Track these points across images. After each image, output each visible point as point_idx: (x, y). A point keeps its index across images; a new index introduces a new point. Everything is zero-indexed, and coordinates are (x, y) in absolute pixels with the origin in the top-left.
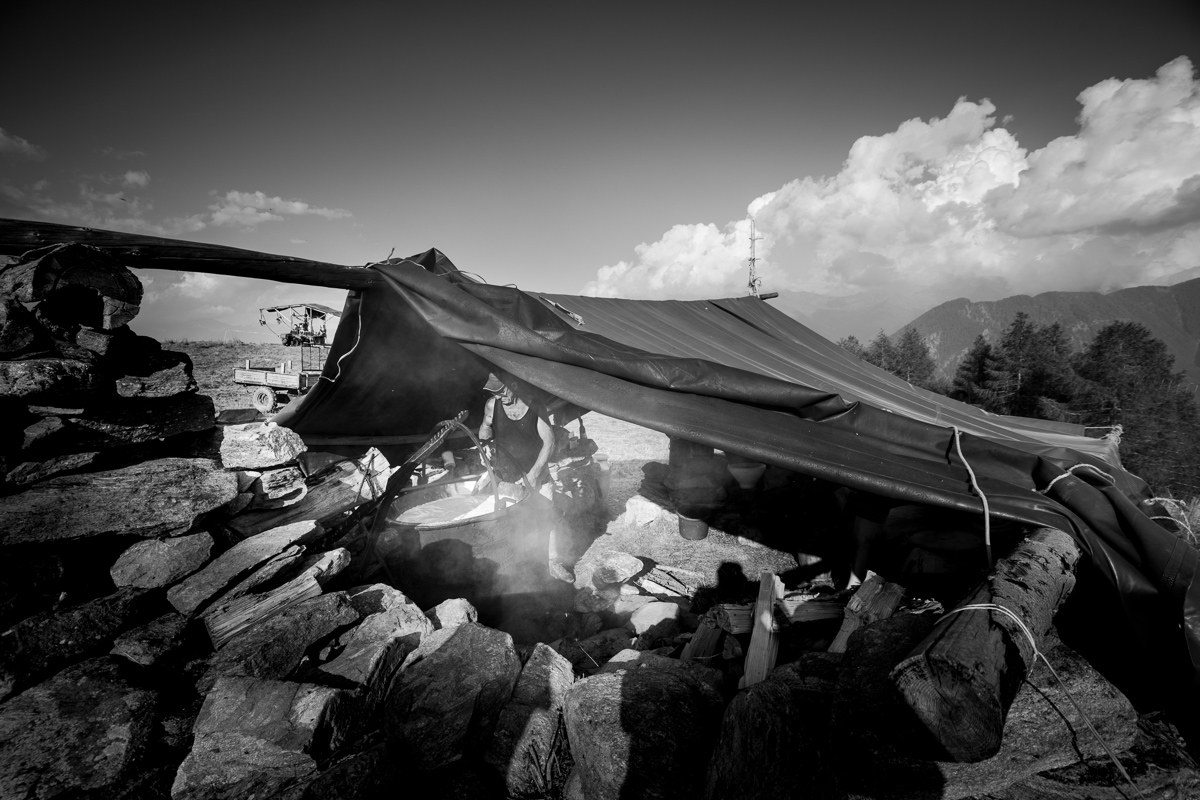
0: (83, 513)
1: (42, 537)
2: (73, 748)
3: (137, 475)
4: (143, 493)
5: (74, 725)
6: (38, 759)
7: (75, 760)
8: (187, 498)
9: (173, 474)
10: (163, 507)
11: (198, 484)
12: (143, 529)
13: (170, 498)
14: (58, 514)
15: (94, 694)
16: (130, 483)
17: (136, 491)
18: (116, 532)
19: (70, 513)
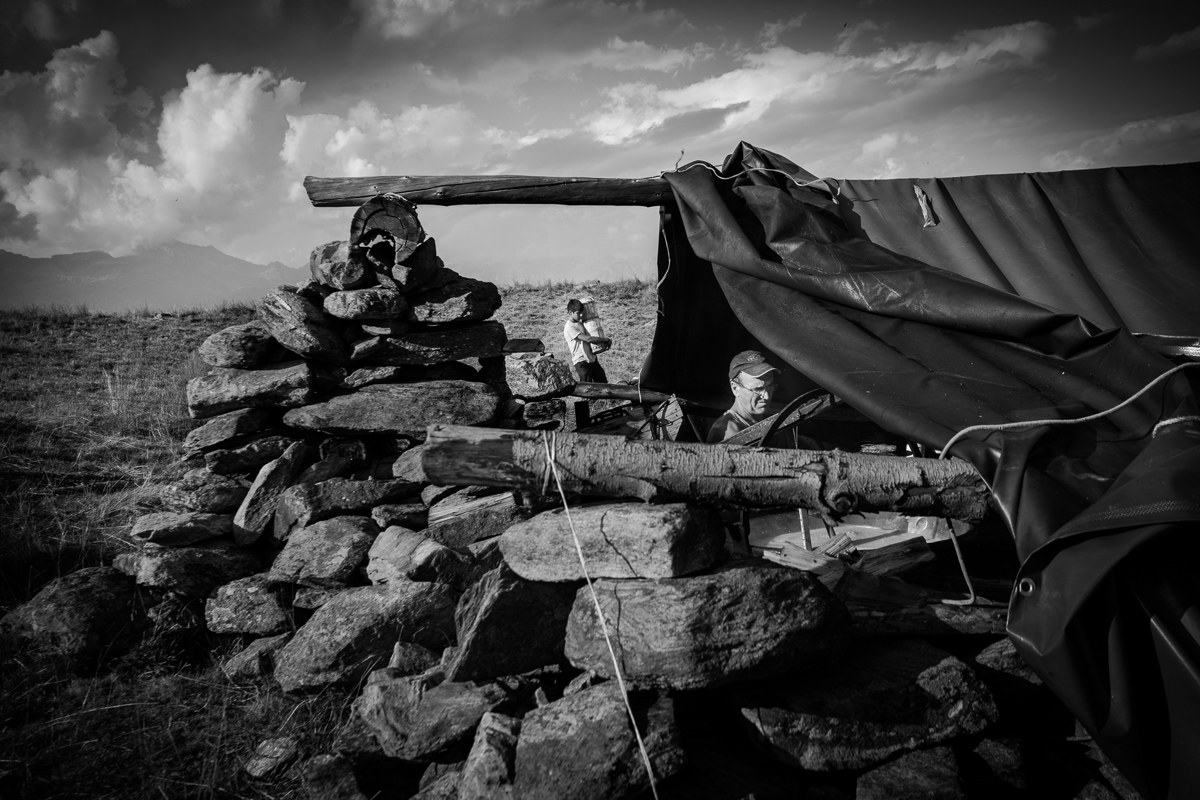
0: (379, 412)
1: (351, 426)
2: (322, 555)
3: (420, 388)
4: (421, 403)
5: (328, 544)
6: (306, 556)
7: (320, 562)
8: (451, 412)
9: (445, 390)
10: (432, 417)
11: (463, 402)
12: (414, 432)
13: (438, 411)
14: (364, 410)
15: (344, 530)
16: (412, 394)
17: (416, 401)
18: (396, 431)
19: (372, 411)
